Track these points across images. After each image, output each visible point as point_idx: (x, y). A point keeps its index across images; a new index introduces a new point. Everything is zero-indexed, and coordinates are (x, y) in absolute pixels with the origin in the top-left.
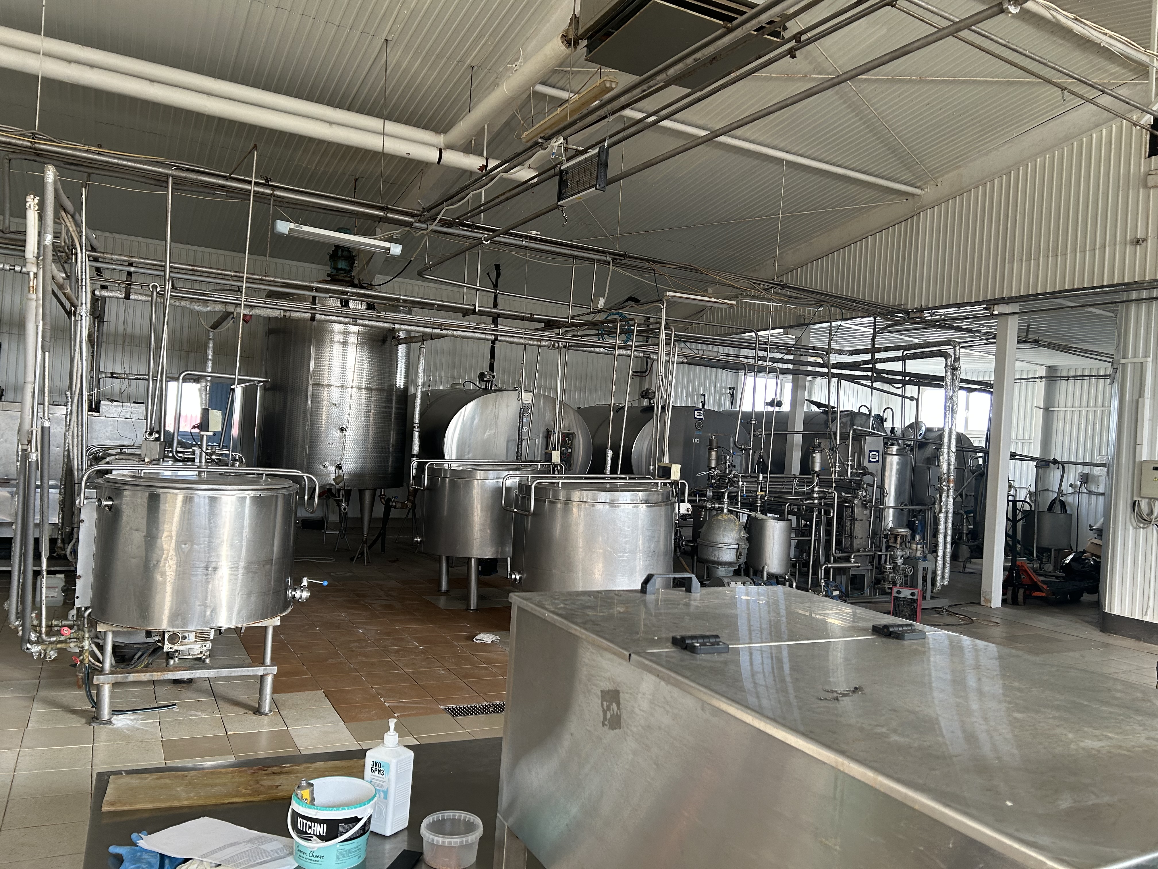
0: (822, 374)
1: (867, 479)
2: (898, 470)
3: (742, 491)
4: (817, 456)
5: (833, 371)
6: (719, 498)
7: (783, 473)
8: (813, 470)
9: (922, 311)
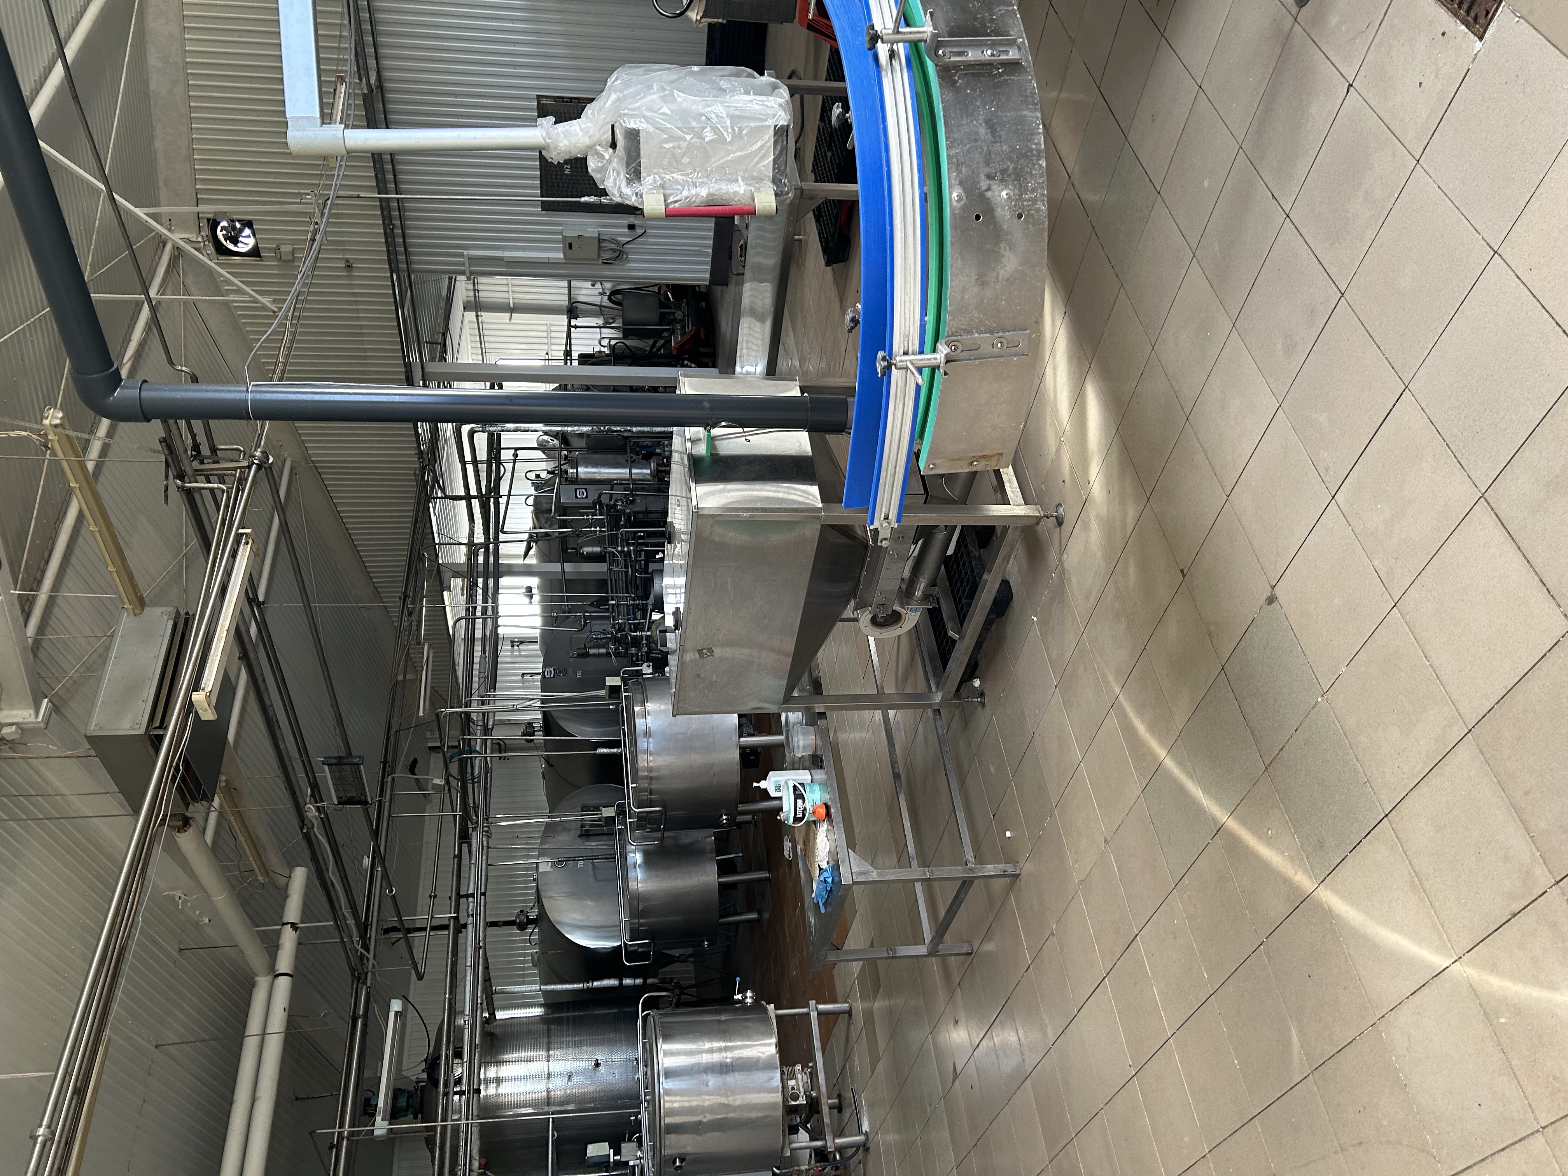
0: (497, 549)
1: (605, 500)
2: (593, 467)
3: (629, 619)
4: (586, 550)
5: (492, 537)
6: (636, 642)
7: (607, 580)
8: (601, 552)
9: (421, 453)
